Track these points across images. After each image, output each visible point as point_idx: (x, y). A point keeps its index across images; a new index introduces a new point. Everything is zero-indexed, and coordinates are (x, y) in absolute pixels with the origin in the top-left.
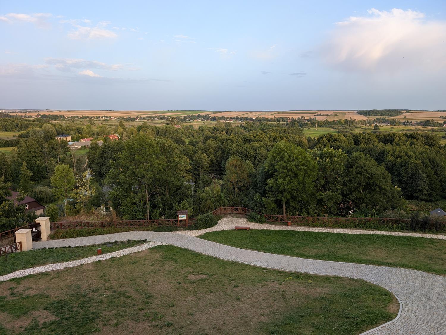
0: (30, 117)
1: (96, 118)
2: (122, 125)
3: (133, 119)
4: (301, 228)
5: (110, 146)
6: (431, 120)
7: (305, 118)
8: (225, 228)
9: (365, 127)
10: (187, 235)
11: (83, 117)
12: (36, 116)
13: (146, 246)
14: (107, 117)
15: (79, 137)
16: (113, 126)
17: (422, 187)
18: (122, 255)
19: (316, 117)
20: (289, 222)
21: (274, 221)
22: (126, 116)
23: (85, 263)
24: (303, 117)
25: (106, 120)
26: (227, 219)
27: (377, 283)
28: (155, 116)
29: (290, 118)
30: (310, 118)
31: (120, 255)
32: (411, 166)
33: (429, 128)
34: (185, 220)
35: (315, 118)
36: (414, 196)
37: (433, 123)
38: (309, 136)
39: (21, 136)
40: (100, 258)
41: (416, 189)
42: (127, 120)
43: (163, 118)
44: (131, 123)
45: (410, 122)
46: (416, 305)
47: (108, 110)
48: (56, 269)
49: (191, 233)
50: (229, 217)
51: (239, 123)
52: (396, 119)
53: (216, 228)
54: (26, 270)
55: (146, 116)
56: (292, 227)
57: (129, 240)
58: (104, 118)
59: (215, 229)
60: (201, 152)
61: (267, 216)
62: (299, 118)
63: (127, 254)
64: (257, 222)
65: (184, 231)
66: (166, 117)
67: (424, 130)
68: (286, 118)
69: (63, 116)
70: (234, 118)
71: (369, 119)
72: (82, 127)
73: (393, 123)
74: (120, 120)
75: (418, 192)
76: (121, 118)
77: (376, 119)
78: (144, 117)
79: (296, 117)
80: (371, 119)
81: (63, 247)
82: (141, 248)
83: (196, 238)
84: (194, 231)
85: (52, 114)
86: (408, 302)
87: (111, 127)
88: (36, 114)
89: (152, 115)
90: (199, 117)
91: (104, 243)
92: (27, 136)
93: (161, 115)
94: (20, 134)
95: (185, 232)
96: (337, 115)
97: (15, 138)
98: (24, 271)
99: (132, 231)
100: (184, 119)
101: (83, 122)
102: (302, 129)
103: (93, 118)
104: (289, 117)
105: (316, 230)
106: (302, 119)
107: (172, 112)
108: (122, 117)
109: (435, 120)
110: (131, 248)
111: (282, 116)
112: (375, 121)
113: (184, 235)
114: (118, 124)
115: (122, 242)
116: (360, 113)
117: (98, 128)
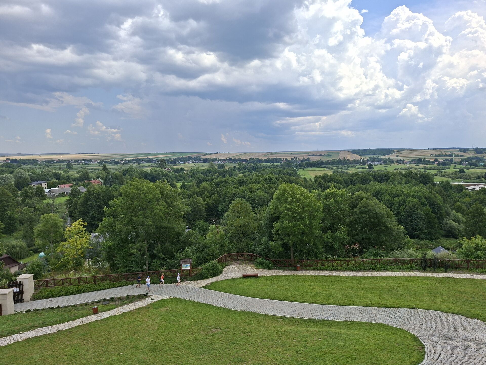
1: (75, 162)
2: (105, 169)
3: (117, 163)
4: (310, 272)
5: (95, 192)
6: (422, 158)
7: (298, 158)
8: (231, 277)
9: (359, 167)
10: (192, 286)
11: (60, 161)
12: (5, 161)
13: (147, 301)
14: (87, 160)
15: (55, 183)
16: (94, 170)
17: (422, 226)
18: (122, 313)
19: (309, 157)
20: (298, 266)
21: (282, 266)
22: (109, 159)
23: (80, 324)
24: (297, 158)
25: (86, 164)
26: (233, 267)
27: (397, 326)
28: (142, 159)
29: (284, 159)
30: (304, 158)
31: (119, 313)
32: (409, 204)
33: (422, 166)
34: (189, 270)
35: (309, 159)
36: (415, 235)
37: (425, 161)
38: (304, 177)
40: (97, 317)
41: (416, 228)
42: (110, 163)
43: (151, 161)
44: (115, 167)
45: (403, 160)
46: (440, 346)
47: (88, 153)
48: (47, 333)
49: (196, 284)
50: (235, 264)
51: (232, 165)
52: (388, 158)
53: (223, 276)
54: (11, 337)
55: (132, 159)
56: (302, 272)
57: (127, 296)
58: (83, 162)
59: (221, 277)
60: (196, 195)
61: (275, 261)
62: (292, 159)
63: (127, 311)
64: (265, 268)
65: (188, 282)
66: (154, 159)
67: (416, 168)
68: (280, 159)
69: (37, 160)
70: (227, 159)
71: (362, 158)
72: (59, 172)
73: (385, 162)
74: (103, 163)
75: (418, 231)
76: (103, 161)
77: (369, 158)
78: (129, 160)
79: (289, 158)
80: (364, 158)
81: (51, 307)
82: (142, 304)
83: (202, 289)
84: (199, 281)
85: (23, 158)
86: (432, 344)
87: (92, 172)
88: (5, 158)
89: (138, 158)
90: (189, 159)
91: (99, 301)
93: (148, 158)
95: (190, 283)
96: (330, 155)
98: (10, 338)
99: (130, 285)
100: (174, 162)
101: (60, 166)
102: (296, 169)
103: (72, 162)
104: (283, 157)
105: (326, 273)
106: (296, 159)
107: (160, 154)
108: (105, 160)
109: (426, 158)
110: (131, 304)
111: (276, 157)
112: (368, 160)
113: (188, 286)
114: (100, 168)
115: (120, 299)
116: (354, 152)
117: (78, 173)
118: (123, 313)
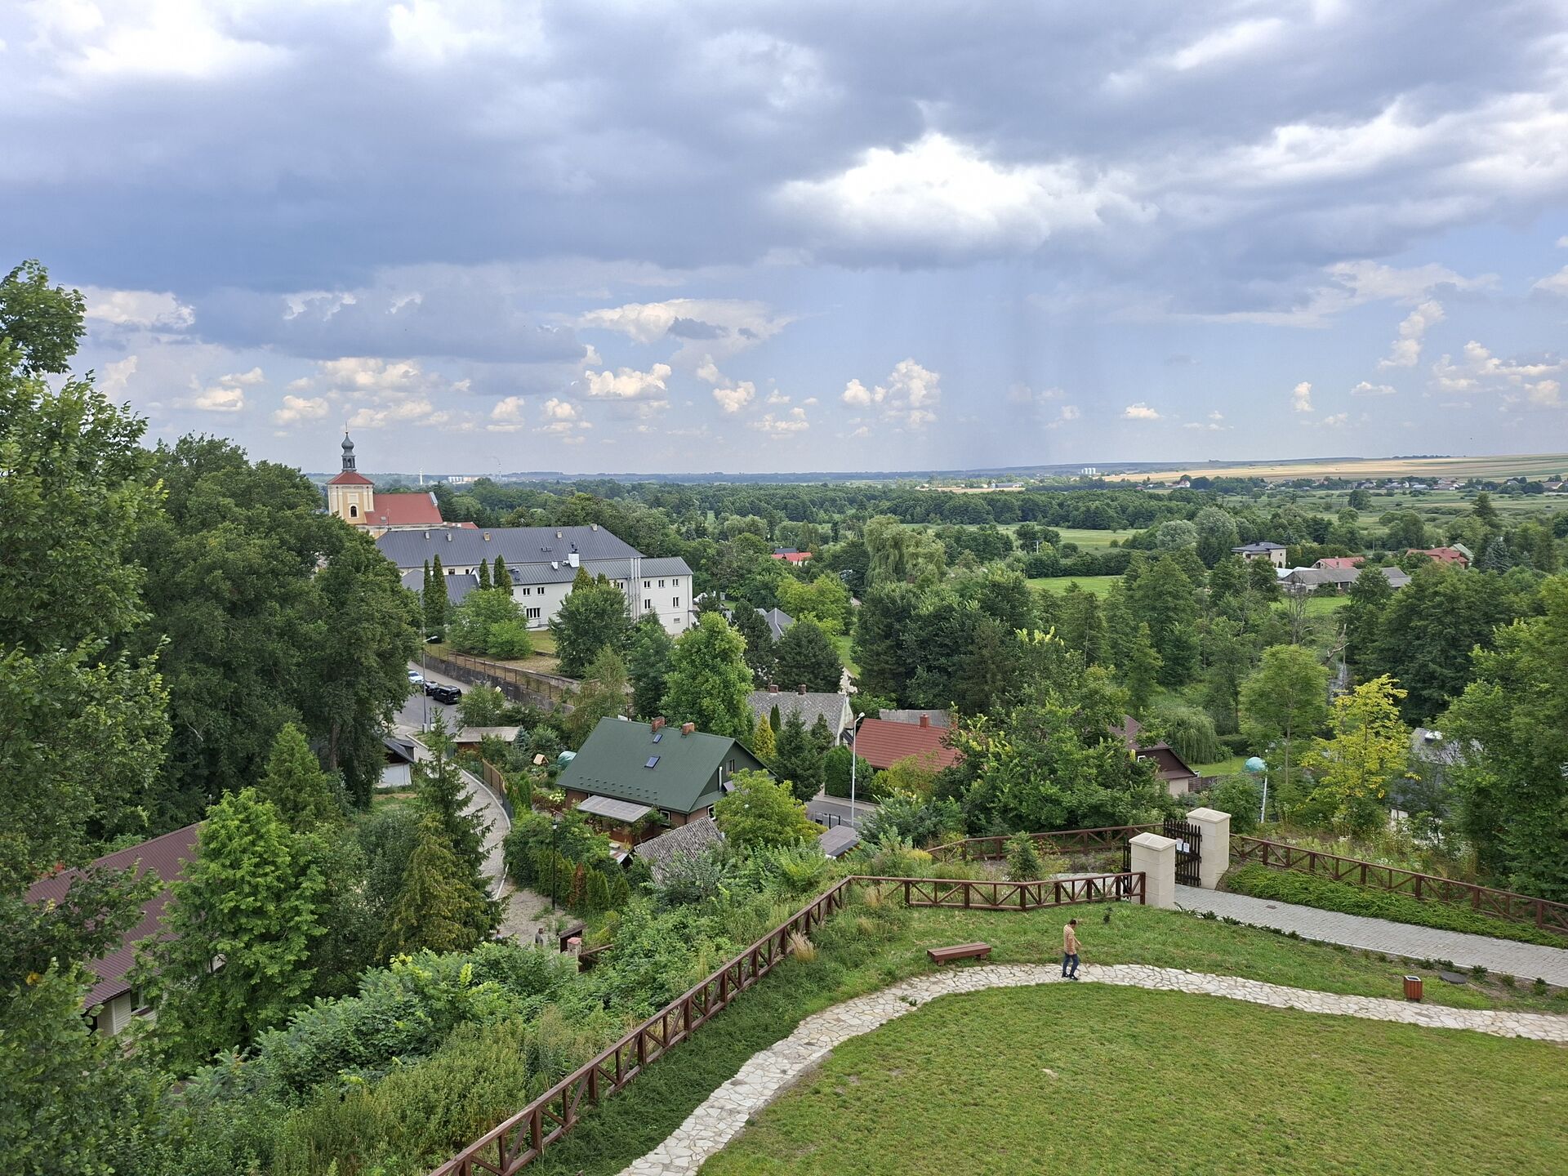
0: (1161, 485)
1: (1379, 487)
2: (1483, 510)
3: (1537, 489)
5: (1440, 588)
11: (1330, 484)
12: (1178, 483)
14: (1421, 481)
15: (1311, 551)
16: (1443, 513)
18: (1514, 1036)
22: (1501, 476)
23: (1359, 1016)
25: (1416, 493)
31: (1502, 1033)
39: (1133, 544)
40: (1416, 1014)
42: (1504, 490)
44: (1525, 503)
47: (1425, 457)
48: (1259, 1001)
54: (1163, 971)
57: (1540, 982)
58: (1407, 485)
69: (1263, 480)
72: (1326, 517)
74: (1480, 492)
76: (1479, 483)
81: (1272, 928)
85: (1225, 473)
87: (1434, 520)
88: (1177, 476)
91: (1427, 961)
92: (1148, 544)
94: (1131, 537)
97: (1115, 551)
98: (1161, 974)
101: (1328, 499)
103: (1367, 485)
108: (1485, 480)
114: (1467, 505)
115: (1508, 981)
117: (1384, 522)
118: (1519, 1036)
